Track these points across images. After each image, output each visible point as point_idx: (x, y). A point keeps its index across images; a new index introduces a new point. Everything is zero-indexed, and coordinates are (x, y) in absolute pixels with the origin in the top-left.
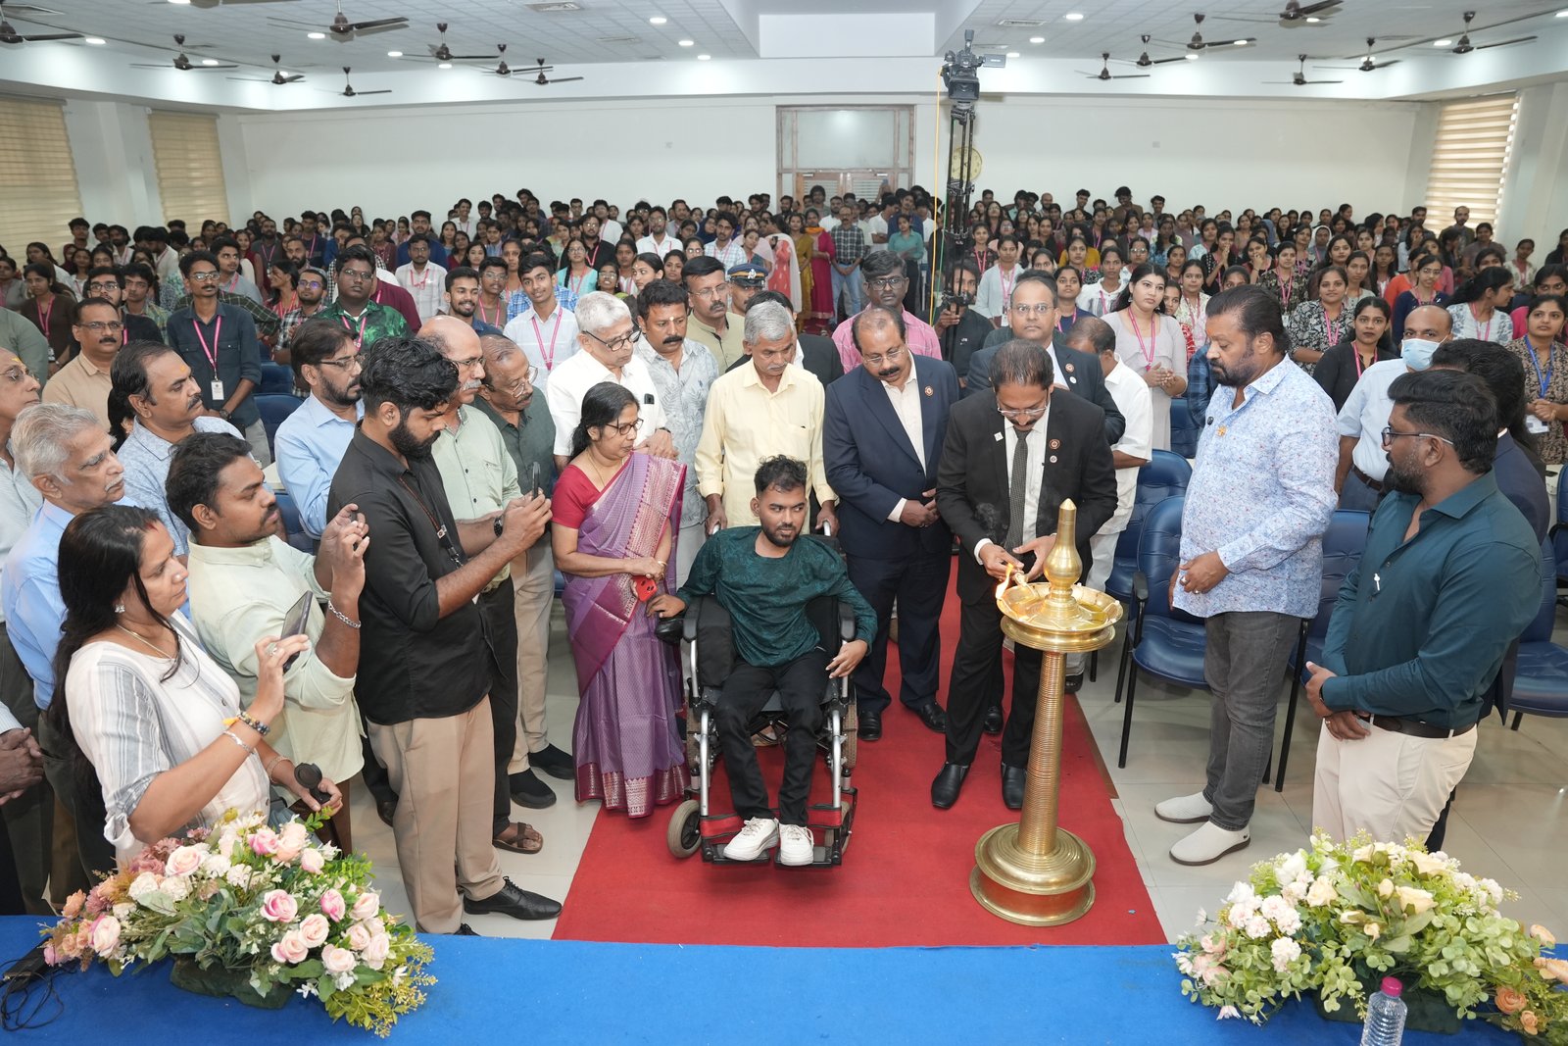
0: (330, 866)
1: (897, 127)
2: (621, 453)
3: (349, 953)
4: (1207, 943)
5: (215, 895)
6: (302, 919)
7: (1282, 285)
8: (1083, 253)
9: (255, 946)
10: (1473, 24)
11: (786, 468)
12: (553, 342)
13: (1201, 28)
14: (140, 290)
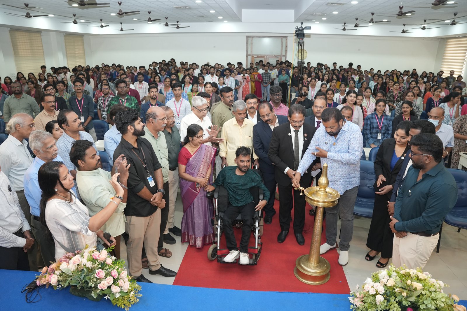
0: (114, 262)
1: (282, 43)
2: (198, 144)
3: (119, 287)
4: (358, 295)
5: (82, 269)
6: (106, 278)
7: (395, 94)
8: (336, 84)
9: (93, 284)
10: (457, 16)
11: (245, 150)
12: (180, 108)
13: (373, 17)
14: (62, 88)
